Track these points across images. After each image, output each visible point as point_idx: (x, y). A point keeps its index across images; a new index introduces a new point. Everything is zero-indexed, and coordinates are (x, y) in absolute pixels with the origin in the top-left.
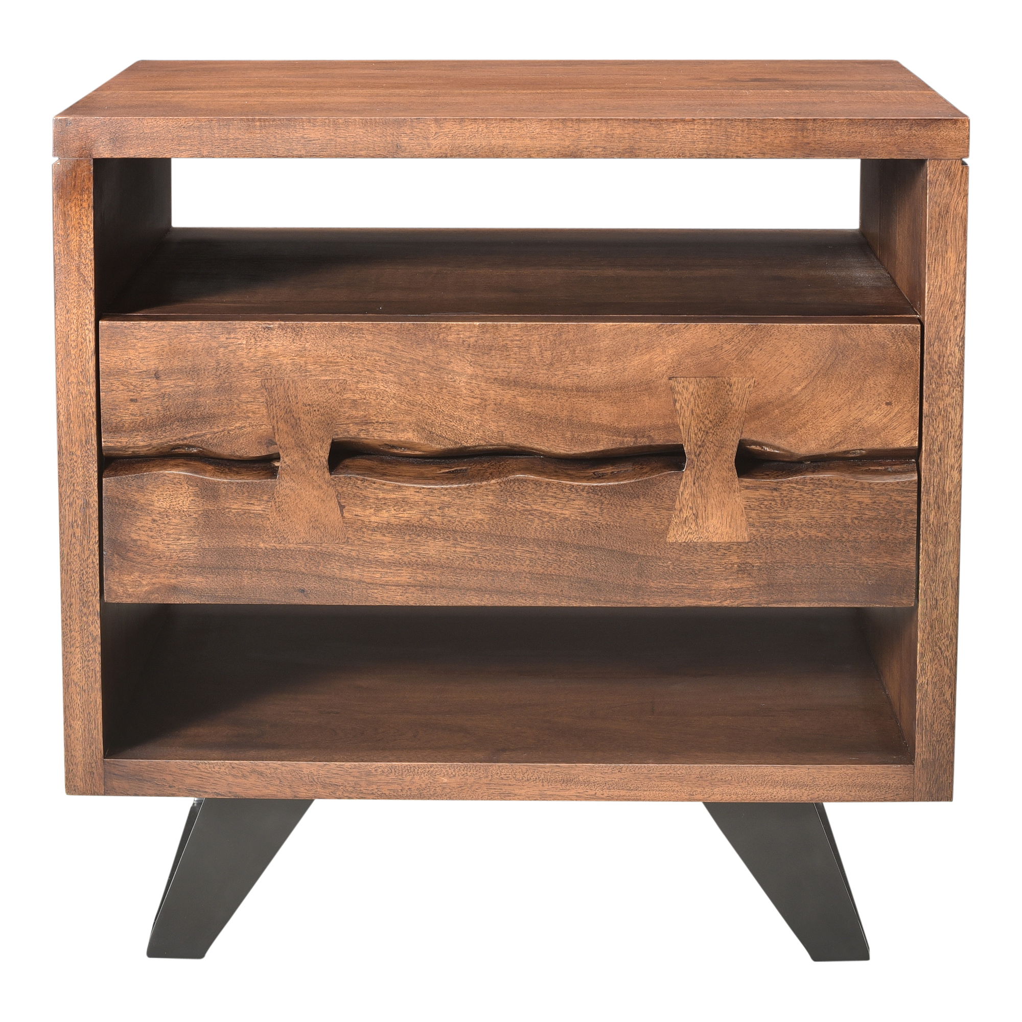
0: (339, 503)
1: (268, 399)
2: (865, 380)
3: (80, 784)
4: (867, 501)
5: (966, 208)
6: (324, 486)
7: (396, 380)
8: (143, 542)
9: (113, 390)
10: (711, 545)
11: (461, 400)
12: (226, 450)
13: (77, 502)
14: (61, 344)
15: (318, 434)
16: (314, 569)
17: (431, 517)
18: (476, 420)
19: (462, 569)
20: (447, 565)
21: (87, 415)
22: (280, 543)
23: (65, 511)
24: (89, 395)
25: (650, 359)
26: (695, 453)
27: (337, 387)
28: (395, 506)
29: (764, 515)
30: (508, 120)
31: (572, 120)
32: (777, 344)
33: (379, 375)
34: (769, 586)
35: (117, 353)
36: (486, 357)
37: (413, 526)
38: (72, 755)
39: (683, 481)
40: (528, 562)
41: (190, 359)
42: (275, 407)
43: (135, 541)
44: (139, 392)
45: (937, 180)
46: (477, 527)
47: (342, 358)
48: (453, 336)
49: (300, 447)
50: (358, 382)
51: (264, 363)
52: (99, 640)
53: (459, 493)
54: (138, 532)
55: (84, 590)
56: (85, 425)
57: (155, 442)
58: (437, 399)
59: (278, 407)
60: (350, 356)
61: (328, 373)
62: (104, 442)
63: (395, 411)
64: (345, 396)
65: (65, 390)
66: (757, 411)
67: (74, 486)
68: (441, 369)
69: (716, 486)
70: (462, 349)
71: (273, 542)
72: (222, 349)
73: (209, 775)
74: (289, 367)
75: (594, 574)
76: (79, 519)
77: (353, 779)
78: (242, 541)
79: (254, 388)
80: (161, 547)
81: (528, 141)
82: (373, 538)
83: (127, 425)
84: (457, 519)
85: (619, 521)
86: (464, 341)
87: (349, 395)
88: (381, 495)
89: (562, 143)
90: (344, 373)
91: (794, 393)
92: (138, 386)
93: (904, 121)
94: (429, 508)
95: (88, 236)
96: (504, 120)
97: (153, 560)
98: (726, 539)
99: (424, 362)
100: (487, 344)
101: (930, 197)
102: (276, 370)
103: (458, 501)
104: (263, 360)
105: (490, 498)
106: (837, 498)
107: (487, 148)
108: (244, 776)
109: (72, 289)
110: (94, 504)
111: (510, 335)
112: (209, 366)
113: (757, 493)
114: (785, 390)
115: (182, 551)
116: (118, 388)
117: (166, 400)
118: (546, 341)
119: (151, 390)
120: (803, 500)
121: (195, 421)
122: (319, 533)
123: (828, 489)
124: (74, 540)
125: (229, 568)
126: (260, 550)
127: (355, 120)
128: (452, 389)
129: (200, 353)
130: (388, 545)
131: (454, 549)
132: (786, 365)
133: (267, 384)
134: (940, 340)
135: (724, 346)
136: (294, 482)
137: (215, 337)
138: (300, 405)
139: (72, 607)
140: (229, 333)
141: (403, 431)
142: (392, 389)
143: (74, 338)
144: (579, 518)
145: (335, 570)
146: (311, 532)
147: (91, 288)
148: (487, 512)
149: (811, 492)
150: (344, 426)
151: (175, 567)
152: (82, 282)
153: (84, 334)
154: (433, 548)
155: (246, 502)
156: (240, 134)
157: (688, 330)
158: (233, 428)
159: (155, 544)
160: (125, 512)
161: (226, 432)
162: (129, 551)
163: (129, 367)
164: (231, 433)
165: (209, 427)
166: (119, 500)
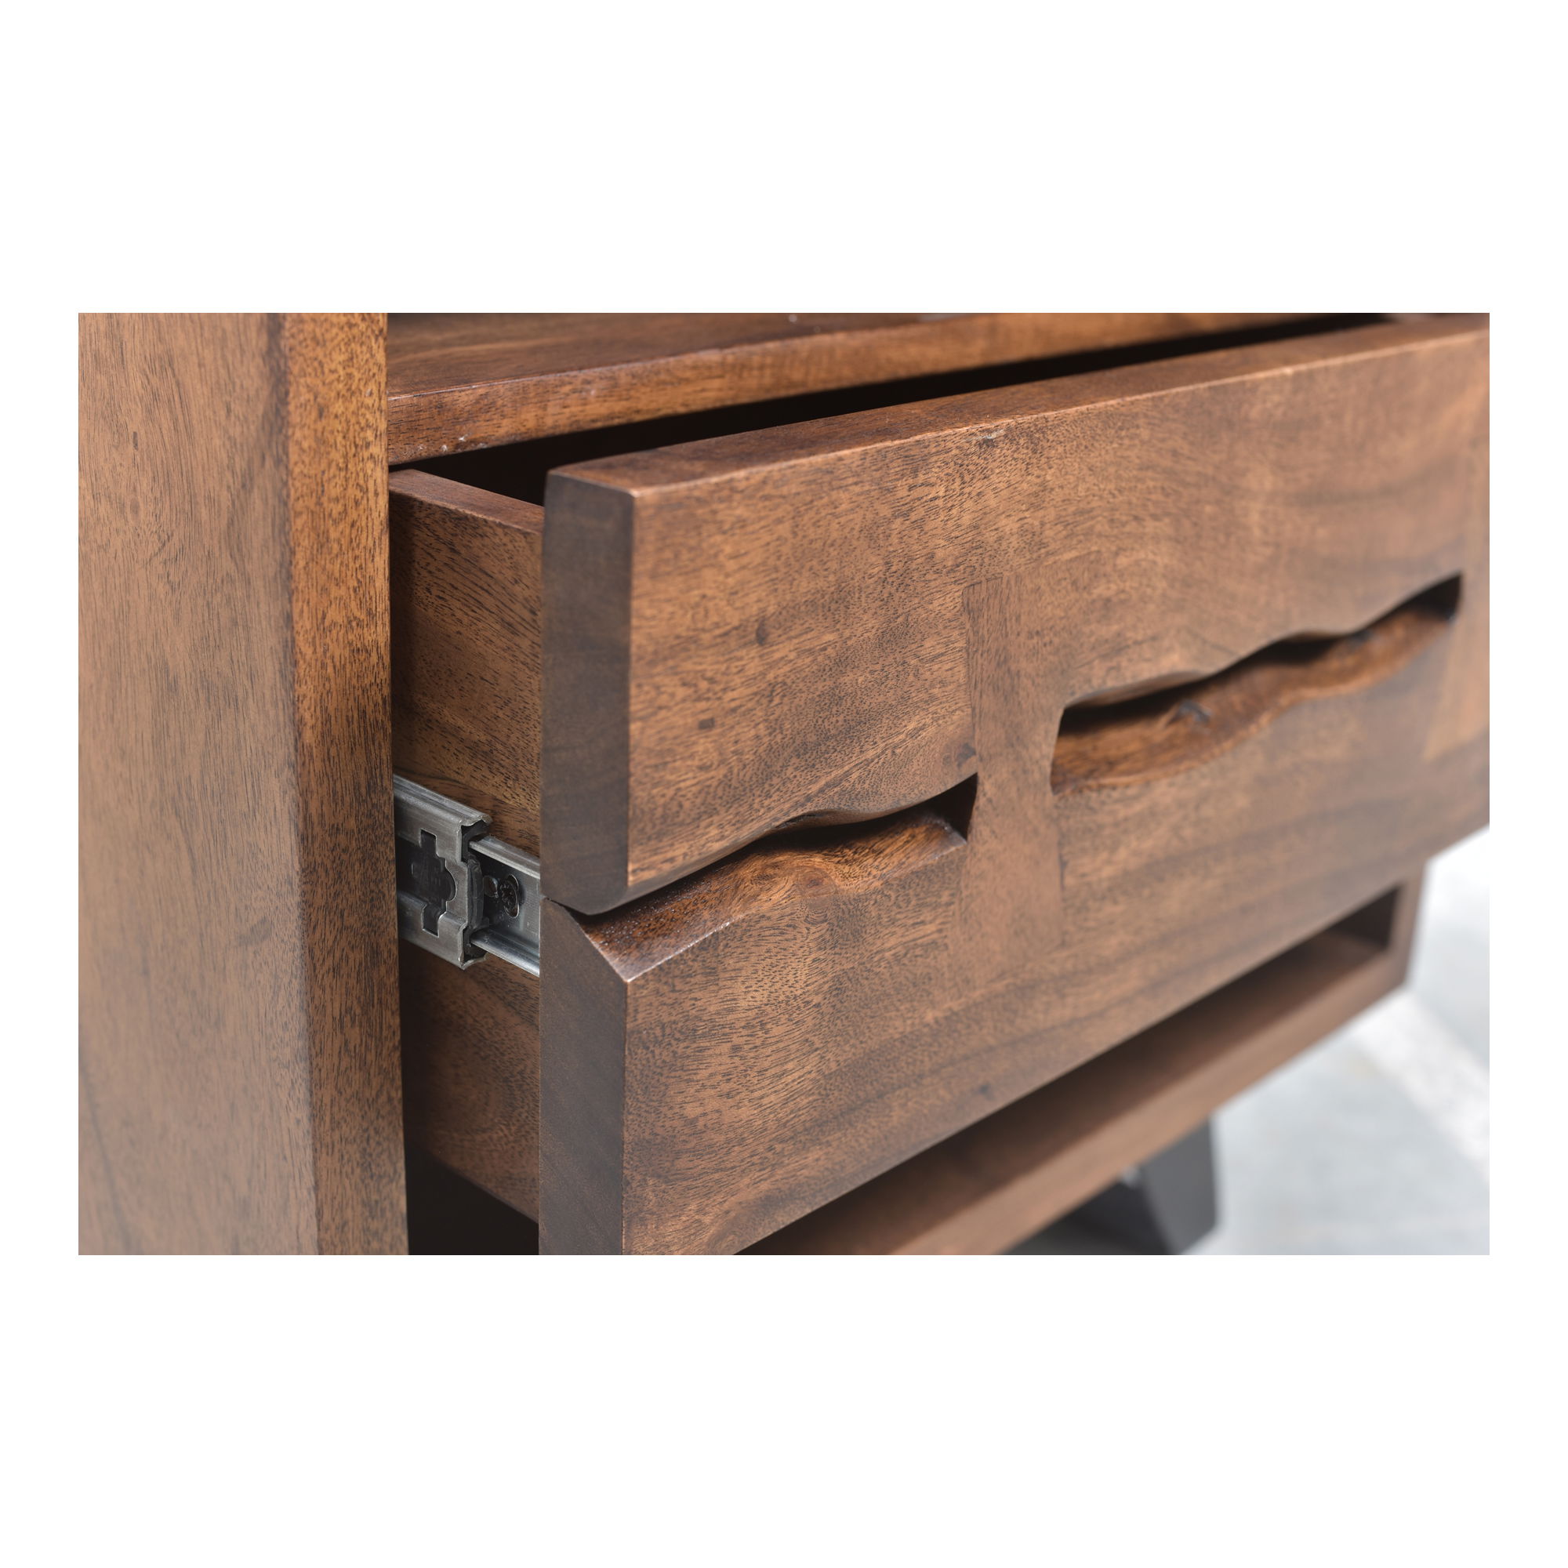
0: (1061, 857)
1: (971, 638)
6: (1043, 829)
7: (1173, 533)
8: (709, 1117)
9: (660, 708)
10: (1459, 747)
12: (884, 802)
15: (1044, 701)
16: (1008, 1029)
17: (1182, 832)
19: (1207, 924)
20: (1190, 926)
22: (960, 996)
27: (1086, 574)
28: (1138, 830)
33: (1150, 527)
36: (1291, 446)
37: (1157, 862)
41: (834, 565)
42: (982, 654)
43: (693, 1122)
44: (720, 694)
46: (1236, 828)
47: (1101, 498)
49: (1012, 746)
50: (1117, 554)
51: (973, 541)
54: (701, 1095)
58: (1221, 563)
59: (985, 655)
60: (1113, 488)
61: (1075, 540)
62: (634, 871)
63: (1163, 608)
64: (1095, 593)
69: (1479, 637)
71: (949, 998)
72: (899, 521)
74: (1014, 541)
78: (897, 1023)
79: (949, 615)
80: (746, 1112)
82: (1099, 916)
83: (687, 805)
84: (1215, 821)
86: (1269, 416)
87: (1100, 589)
88: (1122, 814)
90: (1099, 535)
92: (718, 678)
94: (1182, 813)
97: (728, 1152)
99: (1214, 478)
102: (990, 556)
103: (1219, 783)
104: (970, 536)
111: (1325, 391)
112: (870, 577)
115: (786, 1102)
116: (673, 695)
117: (777, 700)
119: (746, 684)
121: (832, 743)
122: (1023, 943)
125: (869, 1100)
126: (926, 1030)
128: (1241, 533)
129: (855, 544)
130: (1118, 922)
131: (1201, 888)
133: (972, 599)
136: (996, 837)
137: (888, 490)
138: (1023, 637)
140: (915, 473)
141: (1171, 649)
142: (1163, 557)
145: (1039, 1015)
146: (1011, 944)
150: (1086, 670)
151: (770, 1149)
154: (1177, 898)
155: (911, 922)
158: (902, 737)
159: (734, 1111)
160: (674, 1053)
161: (889, 752)
162: (678, 1155)
163: (700, 625)
164: (898, 751)
165: (857, 750)
166: (663, 1028)
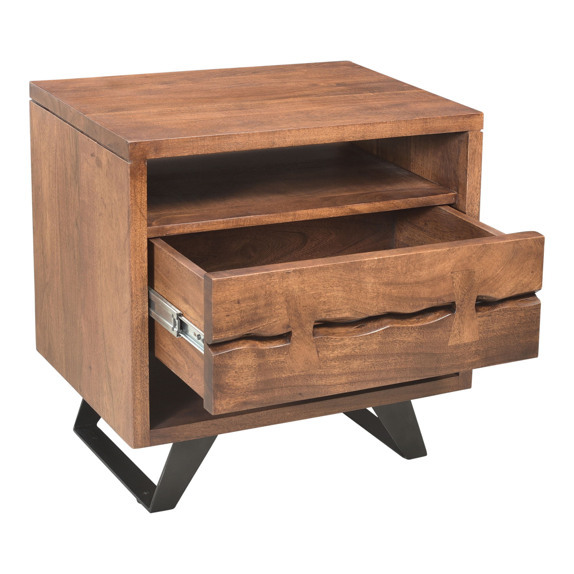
0: (317, 350)
1: (288, 306)
2: (524, 263)
4: (523, 315)
6: (311, 344)
7: (342, 289)
8: (231, 383)
9: (218, 312)
10: (465, 344)
11: (369, 294)
12: (268, 333)
15: (309, 319)
16: (306, 383)
17: (355, 350)
18: (375, 303)
19: (367, 372)
20: (361, 371)
22: (292, 373)
25: (444, 265)
26: (460, 304)
27: (318, 296)
28: (340, 348)
29: (485, 327)
32: (493, 252)
33: (335, 288)
34: (486, 358)
35: (220, 294)
36: (380, 273)
37: (348, 356)
39: (455, 317)
40: (394, 364)
41: (254, 292)
42: (291, 309)
43: (227, 383)
44: (230, 311)
46: (374, 352)
47: (320, 282)
48: (366, 266)
49: (301, 327)
50: (326, 293)
51: (286, 289)
53: (367, 338)
54: (229, 379)
57: (237, 334)
58: (359, 296)
59: (292, 309)
60: (323, 281)
61: (314, 290)
62: (214, 338)
63: (342, 304)
64: (321, 300)
66: (484, 282)
68: (361, 282)
69: (468, 318)
70: (370, 271)
71: (288, 373)
72: (268, 285)
74: (297, 290)
75: (420, 365)
78: (275, 375)
79: (281, 302)
80: (239, 384)
82: (331, 364)
83: (224, 328)
84: (366, 350)
85: (430, 339)
86: (371, 267)
87: (322, 299)
88: (335, 344)
90: (321, 289)
91: (498, 273)
92: (230, 308)
94: (354, 346)
97: (235, 391)
98: (471, 341)
99: (354, 279)
100: (380, 268)
102: (291, 292)
103: (366, 341)
104: (286, 288)
105: (379, 337)
106: (512, 316)
111: (389, 262)
112: (262, 294)
113: (483, 318)
114: (494, 272)
115: (248, 384)
116: (221, 310)
117: (242, 313)
118: (404, 263)
119: (236, 309)
120: (500, 319)
121: (255, 322)
122: (308, 366)
123: (509, 313)
125: (269, 389)
126: (283, 378)
128: (365, 290)
129: (258, 288)
130: (337, 367)
131: (364, 364)
132: (496, 260)
133: (287, 299)
135: (473, 255)
136: (298, 343)
137: (265, 280)
138: (301, 307)
140: (271, 277)
141: (344, 312)
142: (340, 294)
144: (414, 341)
145: (315, 382)
146: (305, 366)
148: (378, 344)
149: (503, 315)
150: (320, 314)
151: (245, 393)
154: (356, 364)
155: (277, 356)
157: (459, 250)
158: (272, 322)
159: (236, 384)
160: (223, 370)
161: (269, 325)
162: (224, 388)
163: (226, 300)
164: (271, 325)
165: (261, 323)
166: (220, 365)
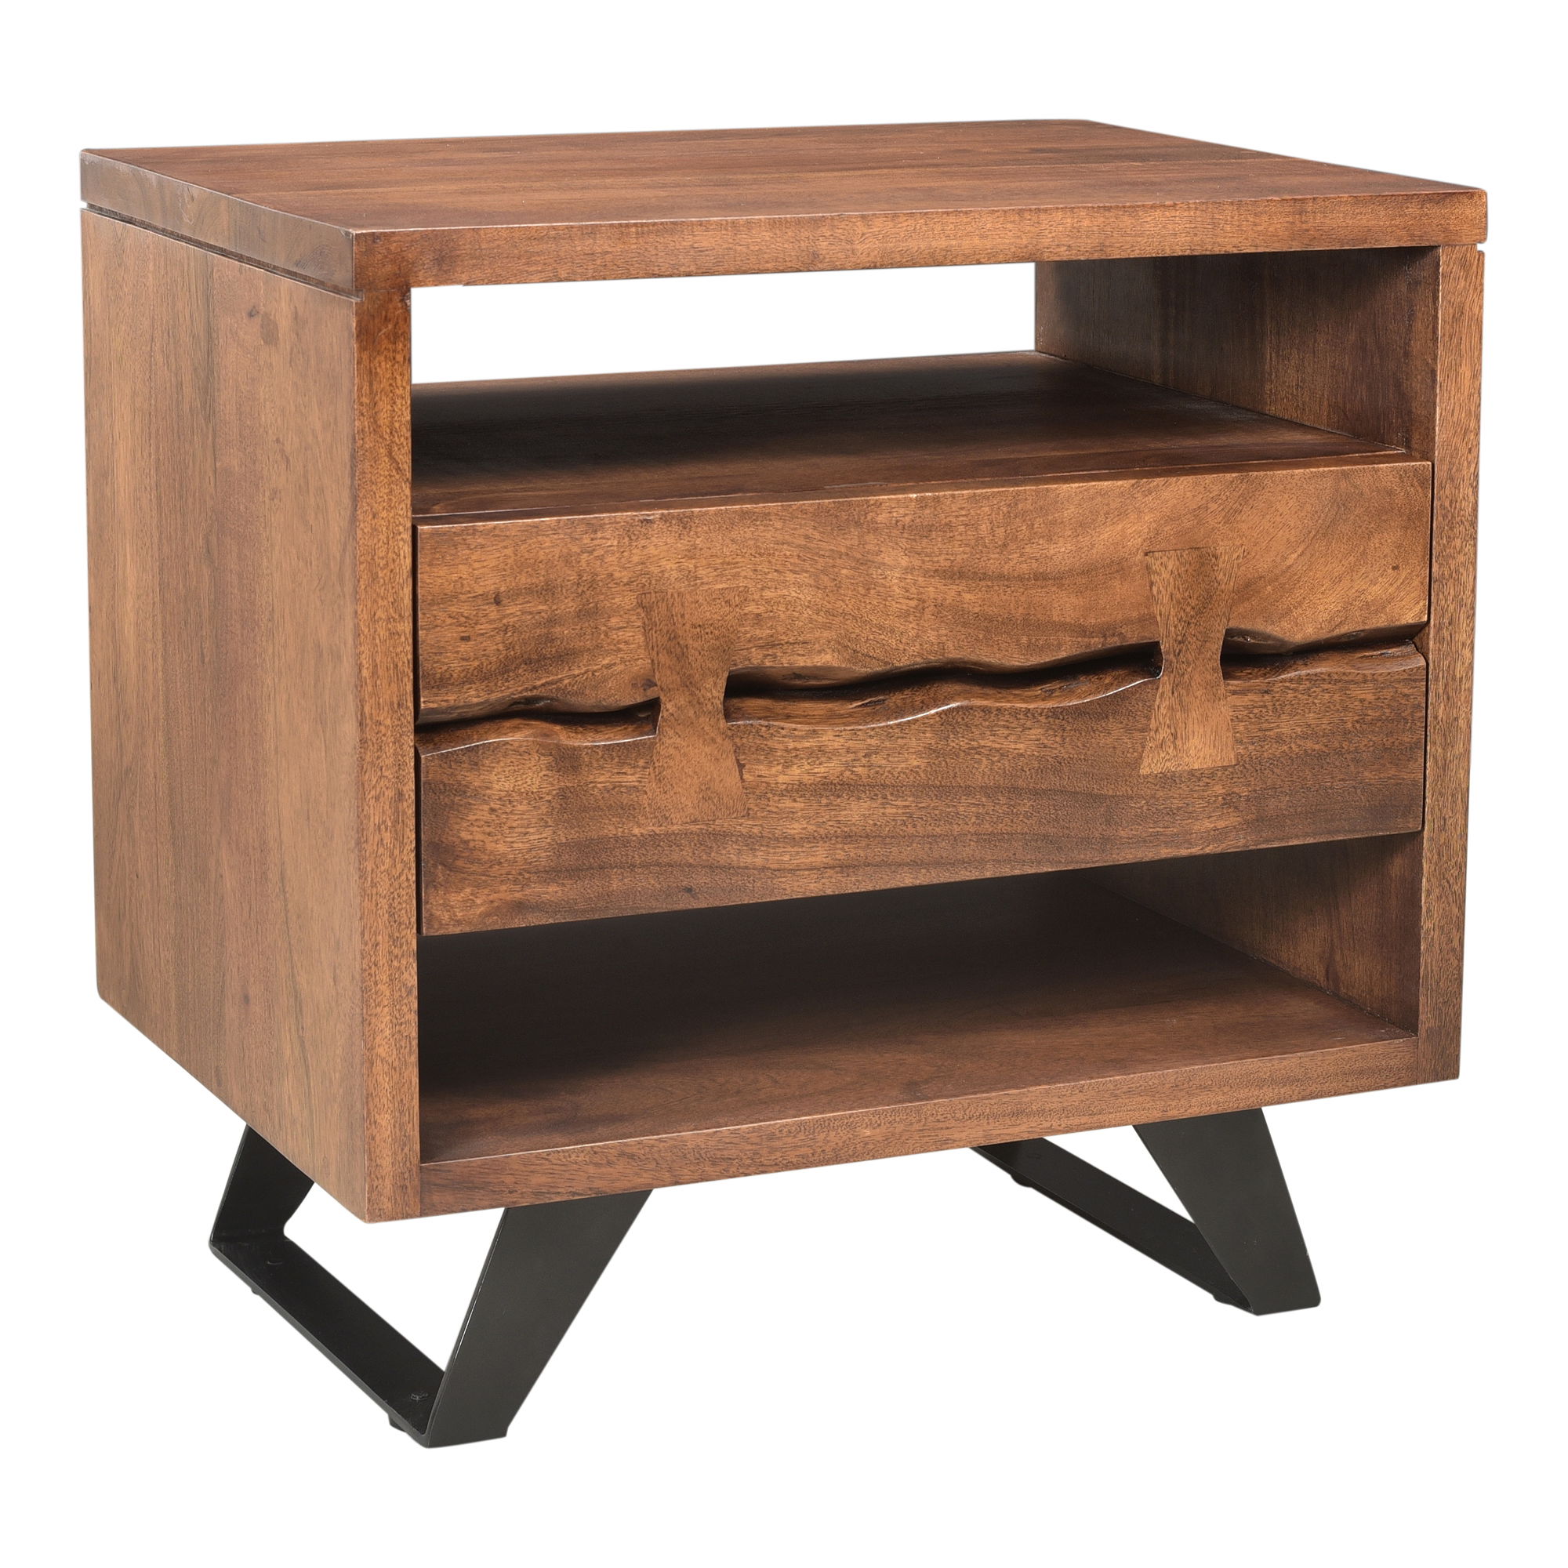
0: (738, 761)
1: (646, 622)
2: (1369, 539)
3: (387, 1205)
4: (1370, 697)
5: (1481, 307)
6: (719, 740)
7: (812, 583)
8: (477, 843)
9: (437, 626)
10: (1191, 773)
11: (894, 603)
12: (589, 700)
13: (386, 794)
14: (365, 565)
15: (710, 665)
16: (704, 857)
17: (854, 769)
18: (911, 629)
19: (893, 837)
20: (874, 834)
21: (400, 664)
22: (661, 826)
23: (369, 807)
24: (403, 637)
25: (1123, 530)
26: (1174, 652)
27: (737, 598)
28: (809, 758)
29: (1253, 727)
30: (952, 212)
31: (1030, 210)
32: (1270, 498)
33: (790, 577)
34: (1258, 821)
35: (443, 571)
36: (925, 540)
37: (832, 783)
38: (377, 1165)
39: (1160, 690)
40: (973, 820)
41: (543, 572)
42: (656, 632)
43: (466, 842)
44: (473, 625)
45: (1451, 272)
46: (912, 778)
47: (743, 557)
48: (884, 515)
49: (687, 686)
50: (762, 589)
51: (642, 570)
52: (415, 992)
53: (890, 733)
54: (471, 829)
55: (395, 922)
56: (398, 680)
57: (493, 697)
58: (863, 605)
59: (658, 632)
60: (753, 552)
61: (724, 579)
62: (424, 702)
63: (810, 625)
64: (747, 610)
65: (369, 631)
66: (1247, 590)
67: (381, 770)
68: (869, 563)
69: (1198, 693)
70: (895, 532)
71: (651, 824)
72: (585, 555)
73: (563, 1168)
74: (675, 574)
75: (1054, 827)
76: (388, 819)
77: (751, 1148)
78: (610, 828)
79: (627, 607)
80: (502, 848)
81: (977, 241)
82: (780, 805)
83: (455, 675)
84: (887, 769)
85: (1083, 751)
86: (897, 521)
87: (751, 608)
88: (791, 745)
89: (1018, 241)
90: (745, 577)
91: (1289, 562)
92: (472, 617)
93: (1416, 197)
94: (852, 756)
95: (404, 403)
96: (948, 213)
97: (491, 867)
98: (1209, 764)
99: (848, 554)
100: (926, 523)
101: (1442, 295)
102: (656, 580)
103: (887, 744)
104: (640, 568)
105: (927, 735)
106: (1337, 697)
107: (926, 252)
108: (609, 1163)
109: (381, 482)
110: (409, 795)
111: (954, 509)
112: (568, 581)
113: (1246, 699)
114: (1278, 560)
115: (530, 850)
116: (444, 621)
117: (510, 634)
118: (999, 514)
119: (490, 622)
120: (1298, 703)
121: (548, 662)
122: (712, 806)
123: (1326, 686)
124: (381, 850)
125: (593, 869)
126: (634, 838)
127: (760, 220)
128: (882, 589)
129: (556, 563)
130: (799, 814)
131: (882, 811)
132: (1280, 526)
133: (644, 601)
134: (1452, 480)
135: (1209, 506)
136: (679, 736)
137: (577, 539)
138: (688, 627)
139: (378, 948)
140: (595, 532)
141: (820, 652)
142: (807, 595)
143: (384, 554)
144: (1036, 753)
145: (732, 856)
146: (701, 804)
147: (408, 479)
148: (924, 755)
149: (1307, 691)
150: (745, 653)
151: (520, 874)
152: (394, 471)
153: (396, 547)
154: (857, 812)
155: (616, 771)
156: (610, 245)
157: (1167, 487)
158: (600, 667)
159: (493, 844)
160: (453, 801)
161: (590, 673)
162: (457, 857)
163: (459, 591)
164: (597, 674)
165: (567, 668)
166: (444, 785)
